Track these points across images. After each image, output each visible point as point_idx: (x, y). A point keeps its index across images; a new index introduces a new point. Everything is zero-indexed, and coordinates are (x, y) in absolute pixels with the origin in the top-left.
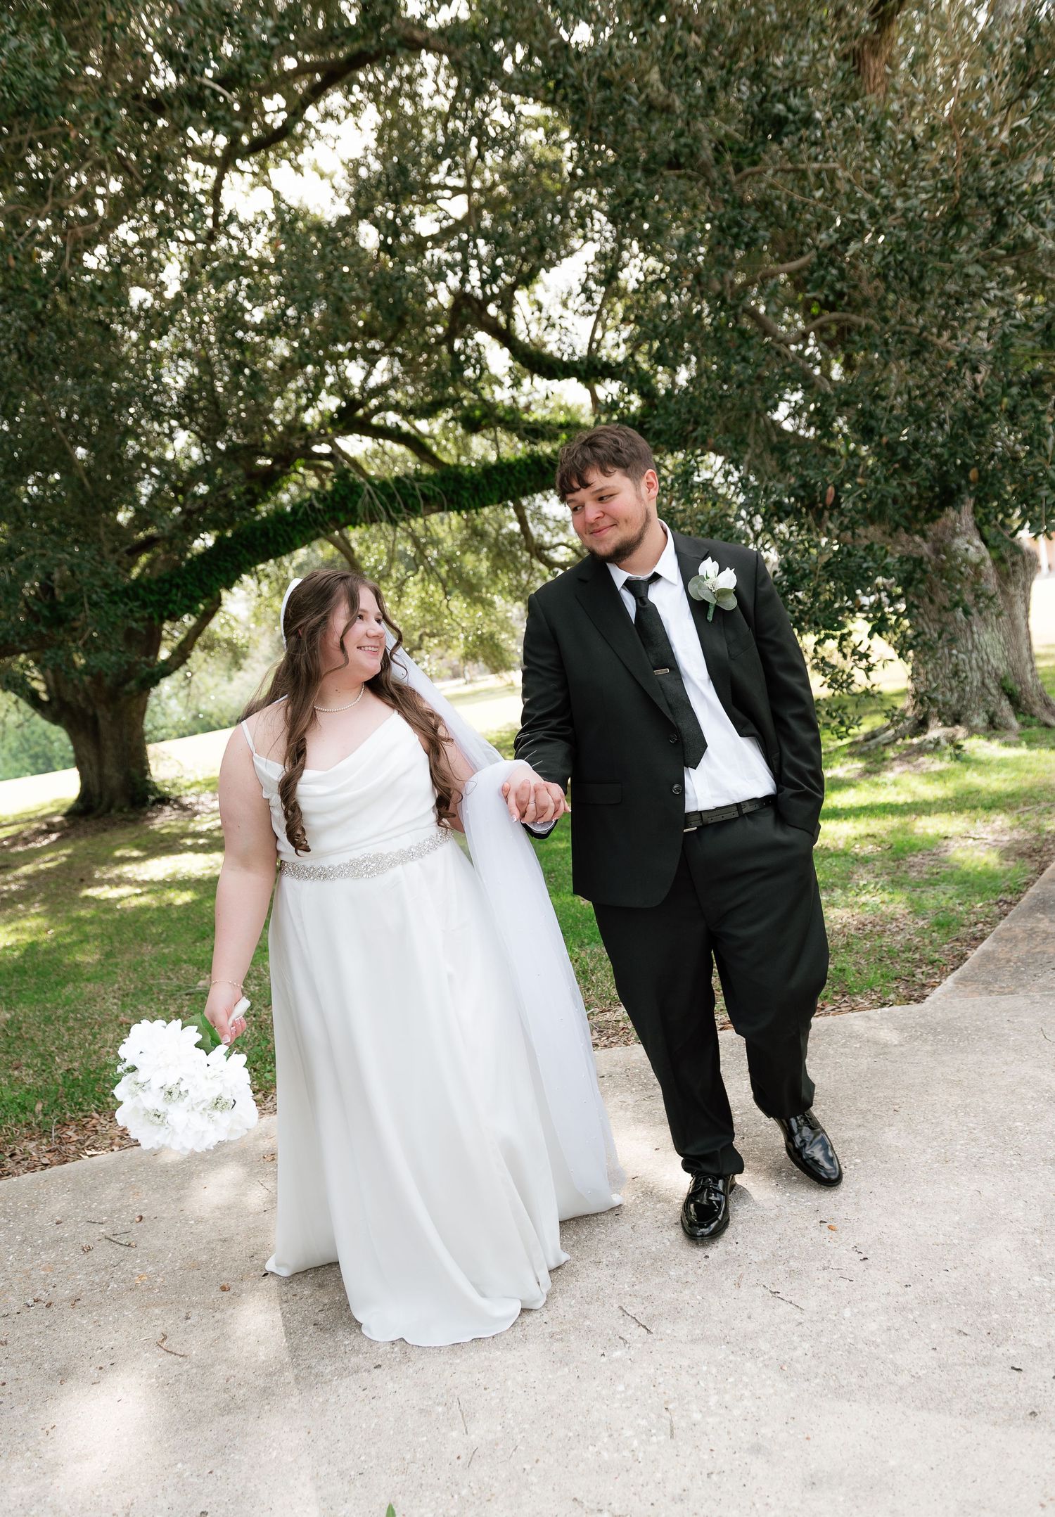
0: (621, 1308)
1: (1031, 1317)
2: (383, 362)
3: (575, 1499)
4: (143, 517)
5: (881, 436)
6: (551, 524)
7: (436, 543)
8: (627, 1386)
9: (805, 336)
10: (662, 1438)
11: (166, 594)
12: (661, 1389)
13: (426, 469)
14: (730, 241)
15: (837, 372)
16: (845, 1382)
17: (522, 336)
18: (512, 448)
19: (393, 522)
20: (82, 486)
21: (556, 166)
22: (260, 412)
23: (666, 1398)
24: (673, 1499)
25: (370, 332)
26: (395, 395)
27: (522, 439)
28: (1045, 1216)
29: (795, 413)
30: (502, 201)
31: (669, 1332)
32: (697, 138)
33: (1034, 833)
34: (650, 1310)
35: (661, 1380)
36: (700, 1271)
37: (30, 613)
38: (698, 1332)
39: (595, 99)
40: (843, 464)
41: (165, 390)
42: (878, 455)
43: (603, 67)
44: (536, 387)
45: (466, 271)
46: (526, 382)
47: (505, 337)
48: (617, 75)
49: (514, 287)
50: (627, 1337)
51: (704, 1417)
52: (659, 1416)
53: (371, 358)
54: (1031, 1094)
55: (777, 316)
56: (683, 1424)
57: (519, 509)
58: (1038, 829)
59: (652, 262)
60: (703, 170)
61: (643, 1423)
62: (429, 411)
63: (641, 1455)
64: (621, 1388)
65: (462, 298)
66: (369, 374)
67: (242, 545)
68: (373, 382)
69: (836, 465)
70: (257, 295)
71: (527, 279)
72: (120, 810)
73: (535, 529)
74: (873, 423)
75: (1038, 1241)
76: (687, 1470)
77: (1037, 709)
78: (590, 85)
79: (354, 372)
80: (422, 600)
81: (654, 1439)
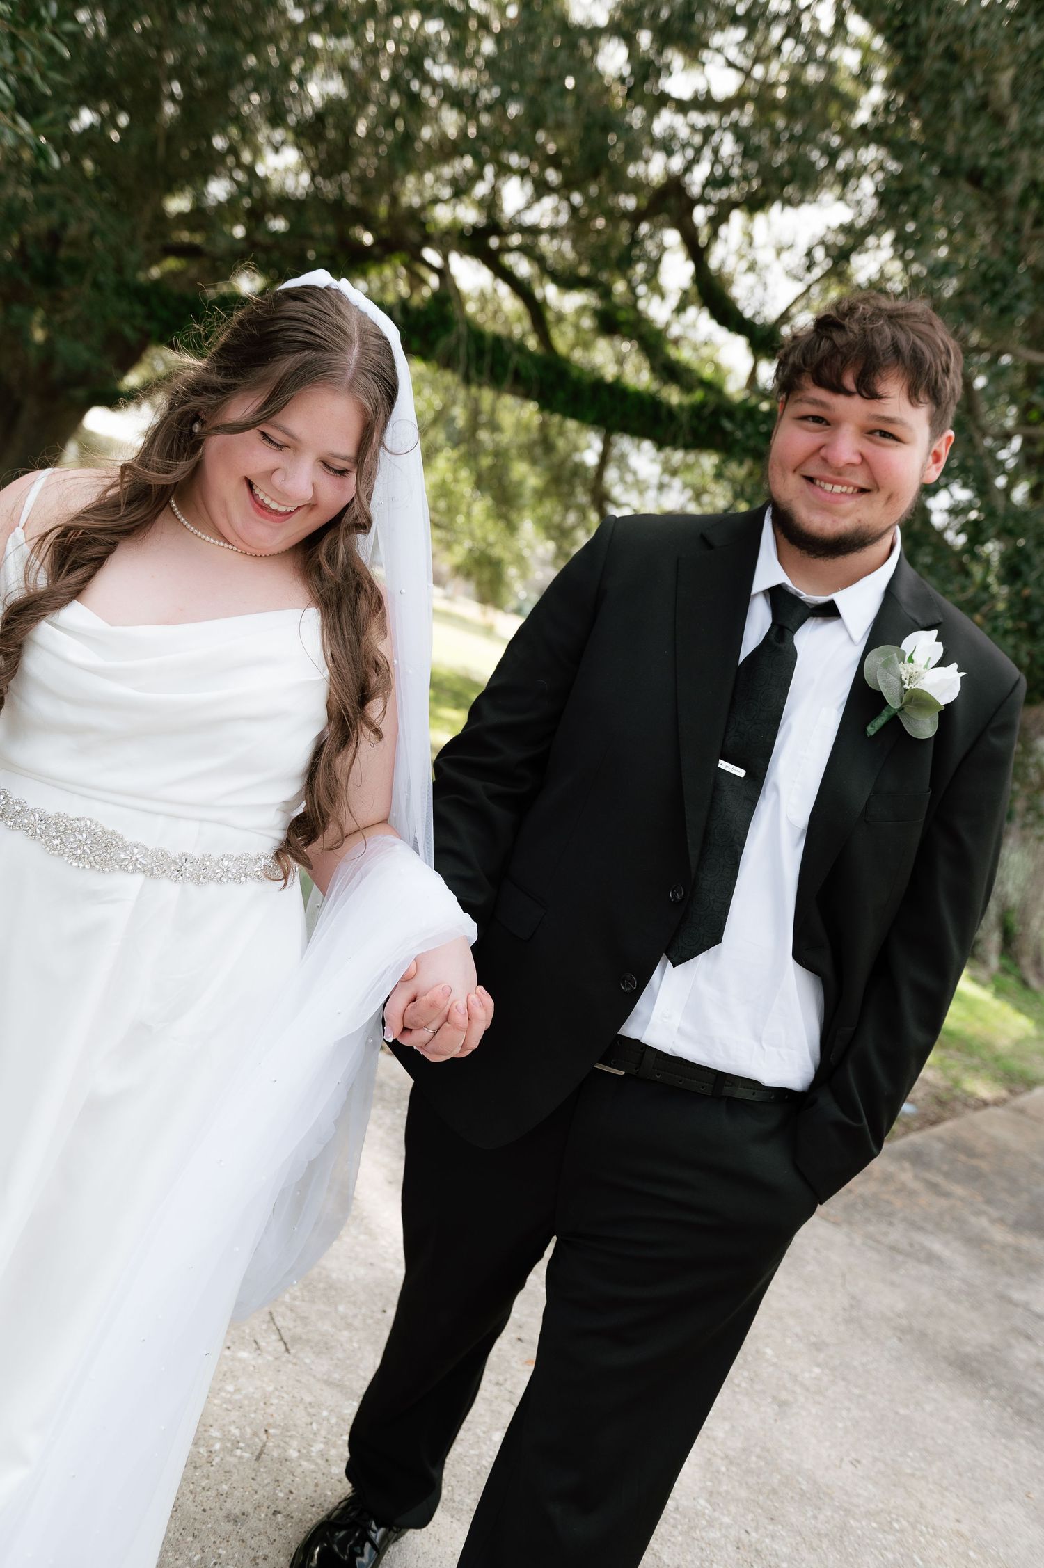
0: (271, 1314)
1: (676, 1533)
2: (549, 202)
4: (199, 217)
5: (1026, 585)
6: (629, 478)
7: (495, 427)
8: (237, 1390)
9: (1007, 437)
10: (247, 1455)
12: (271, 1410)
13: (532, 343)
14: (987, 294)
15: (1020, 494)
16: (457, 1498)
17: (713, 263)
18: (639, 376)
19: (467, 380)
20: (153, 147)
21: (851, 105)
22: (388, 179)
23: (271, 1421)
24: (227, 1517)
25: (554, 161)
26: (546, 244)
27: (653, 369)
28: (744, 1450)
29: (954, 511)
30: (774, 105)
31: (307, 1361)
32: (1013, 168)
33: (949, 1083)
34: (299, 1331)
35: (275, 1401)
36: (370, 1321)
37: (21, 252)
38: (336, 1376)
39: (931, 66)
40: (971, 592)
41: (302, 97)
42: (1011, 604)
43: (960, 37)
44: (701, 323)
45: (695, 161)
46: (692, 311)
47: (697, 253)
48: (968, 54)
49: (735, 205)
50: (263, 1344)
51: (299, 1457)
52: (255, 1434)
53: (542, 189)
54: (798, 1330)
55: (992, 400)
56: (275, 1454)
57: (607, 444)
58: (956, 1082)
59: (895, 267)
60: (1001, 204)
61: (236, 1432)
62: (568, 282)
63: (217, 1460)
64: (230, 1388)
65: (674, 187)
66: (528, 206)
68: (529, 218)
69: (963, 589)
70: (458, 53)
71: (755, 204)
73: (611, 475)
74: (1024, 568)
75: (723, 1469)
76: (256, 1497)
77: (1026, 961)
78: (934, 48)
79: (514, 195)
80: (444, 482)
81: (238, 1452)
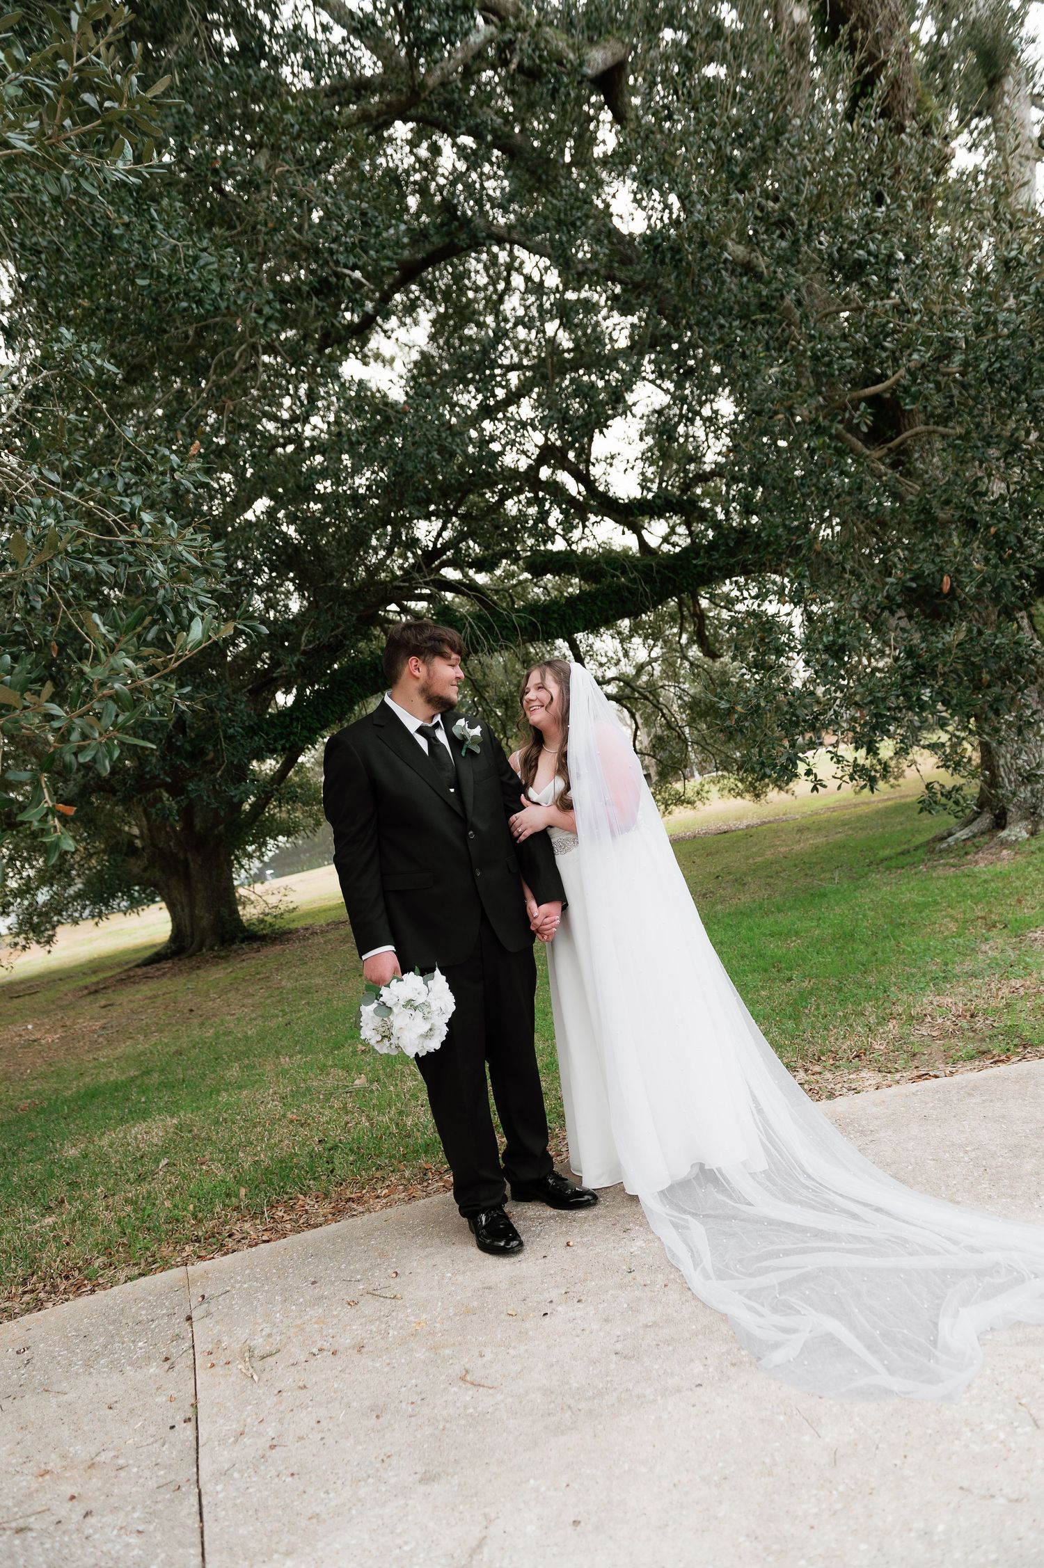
3: (961, 1488)
11: (287, 727)
12: (1005, 1386)
23: (1014, 1394)
47: (586, 480)
52: (1016, 1411)
63: (1012, 1445)
67: (354, 680)
72: (211, 948)
81: (1019, 1430)
